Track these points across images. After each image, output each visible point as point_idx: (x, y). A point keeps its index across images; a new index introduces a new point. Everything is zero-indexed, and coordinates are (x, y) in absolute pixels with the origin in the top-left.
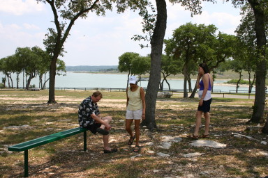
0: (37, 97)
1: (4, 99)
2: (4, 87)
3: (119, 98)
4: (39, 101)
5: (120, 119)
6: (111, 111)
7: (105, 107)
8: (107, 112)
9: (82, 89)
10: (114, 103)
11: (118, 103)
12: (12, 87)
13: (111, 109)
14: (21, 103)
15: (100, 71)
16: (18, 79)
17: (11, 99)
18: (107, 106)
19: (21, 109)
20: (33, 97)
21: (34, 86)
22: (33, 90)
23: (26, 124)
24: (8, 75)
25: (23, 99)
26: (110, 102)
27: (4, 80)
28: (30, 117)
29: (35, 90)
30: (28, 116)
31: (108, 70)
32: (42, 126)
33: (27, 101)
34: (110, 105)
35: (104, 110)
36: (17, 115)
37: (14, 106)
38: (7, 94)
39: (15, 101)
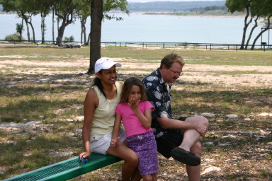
0: (73, 60)
1: (15, 63)
2: (20, 40)
3: (227, 64)
4: (75, 68)
5: (228, 111)
6: (210, 93)
7: (199, 83)
8: (201, 94)
9: (157, 44)
10: (217, 74)
11: (225, 73)
12: (34, 41)
13: (210, 88)
14: (40, 71)
15: (191, 10)
16: (43, 26)
17: (26, 63)
18: (203, 79)
19: (36, 86)
20: (66, 60)
21: (71, 39)
22: (68, 47)
23: (36, 118)
24: (25, 18)
25: (47, 64)
26: (210, 72)
27: (20, 29)
28: (48, 102)
29: (72, 47)
30: (44, 102)
31: (208, 9)
32: (65, 123)
33: (53, 68)
34: (208, 79)
35: (197, 89)
36: (24, 98)
37: (25, 78)
38: (22, 53)
39: (33, 67)
